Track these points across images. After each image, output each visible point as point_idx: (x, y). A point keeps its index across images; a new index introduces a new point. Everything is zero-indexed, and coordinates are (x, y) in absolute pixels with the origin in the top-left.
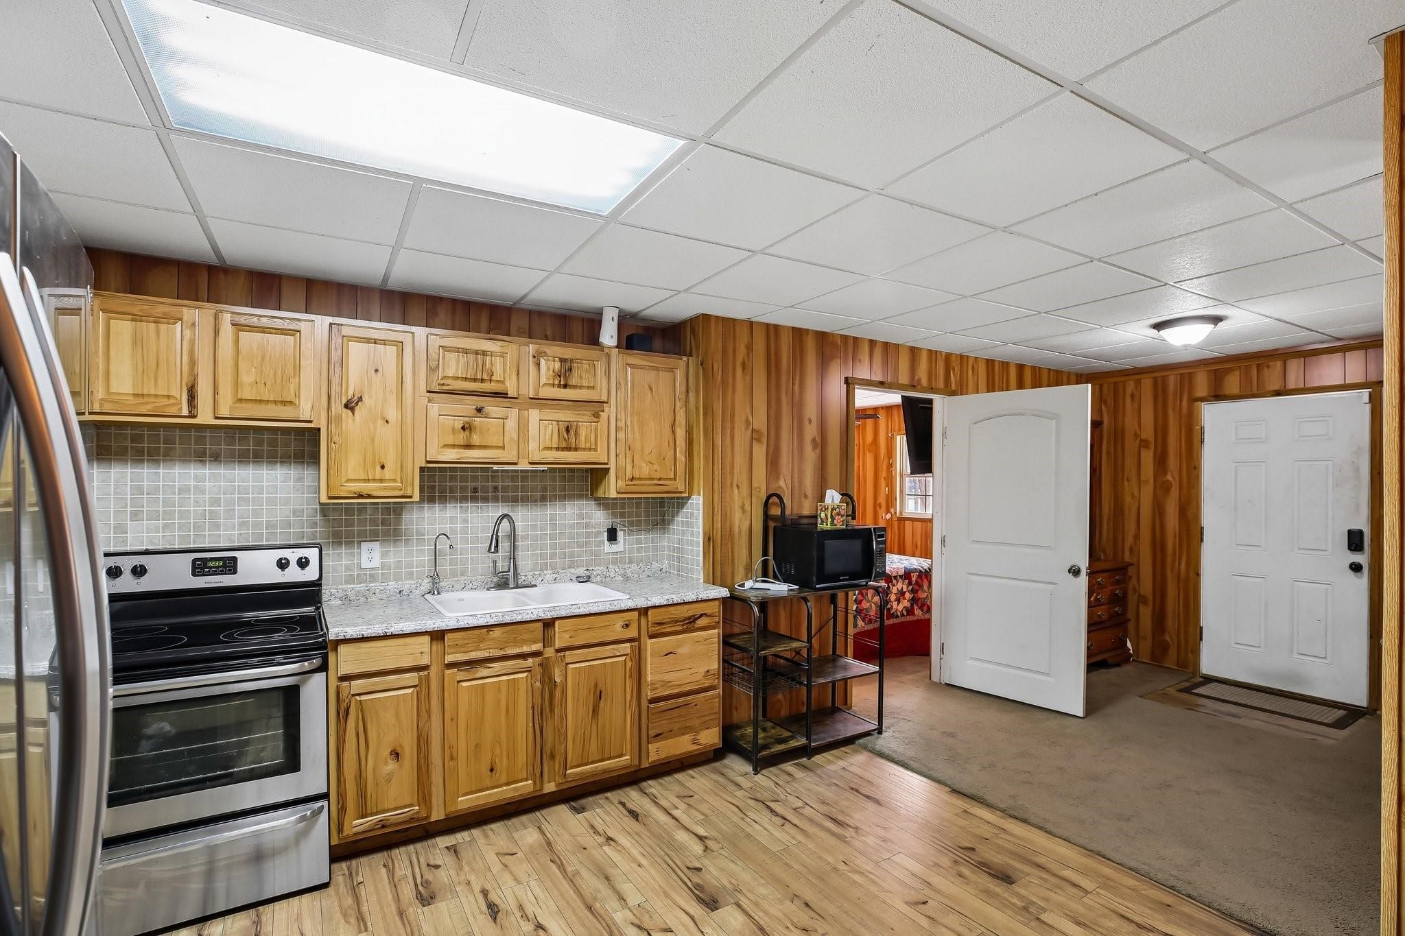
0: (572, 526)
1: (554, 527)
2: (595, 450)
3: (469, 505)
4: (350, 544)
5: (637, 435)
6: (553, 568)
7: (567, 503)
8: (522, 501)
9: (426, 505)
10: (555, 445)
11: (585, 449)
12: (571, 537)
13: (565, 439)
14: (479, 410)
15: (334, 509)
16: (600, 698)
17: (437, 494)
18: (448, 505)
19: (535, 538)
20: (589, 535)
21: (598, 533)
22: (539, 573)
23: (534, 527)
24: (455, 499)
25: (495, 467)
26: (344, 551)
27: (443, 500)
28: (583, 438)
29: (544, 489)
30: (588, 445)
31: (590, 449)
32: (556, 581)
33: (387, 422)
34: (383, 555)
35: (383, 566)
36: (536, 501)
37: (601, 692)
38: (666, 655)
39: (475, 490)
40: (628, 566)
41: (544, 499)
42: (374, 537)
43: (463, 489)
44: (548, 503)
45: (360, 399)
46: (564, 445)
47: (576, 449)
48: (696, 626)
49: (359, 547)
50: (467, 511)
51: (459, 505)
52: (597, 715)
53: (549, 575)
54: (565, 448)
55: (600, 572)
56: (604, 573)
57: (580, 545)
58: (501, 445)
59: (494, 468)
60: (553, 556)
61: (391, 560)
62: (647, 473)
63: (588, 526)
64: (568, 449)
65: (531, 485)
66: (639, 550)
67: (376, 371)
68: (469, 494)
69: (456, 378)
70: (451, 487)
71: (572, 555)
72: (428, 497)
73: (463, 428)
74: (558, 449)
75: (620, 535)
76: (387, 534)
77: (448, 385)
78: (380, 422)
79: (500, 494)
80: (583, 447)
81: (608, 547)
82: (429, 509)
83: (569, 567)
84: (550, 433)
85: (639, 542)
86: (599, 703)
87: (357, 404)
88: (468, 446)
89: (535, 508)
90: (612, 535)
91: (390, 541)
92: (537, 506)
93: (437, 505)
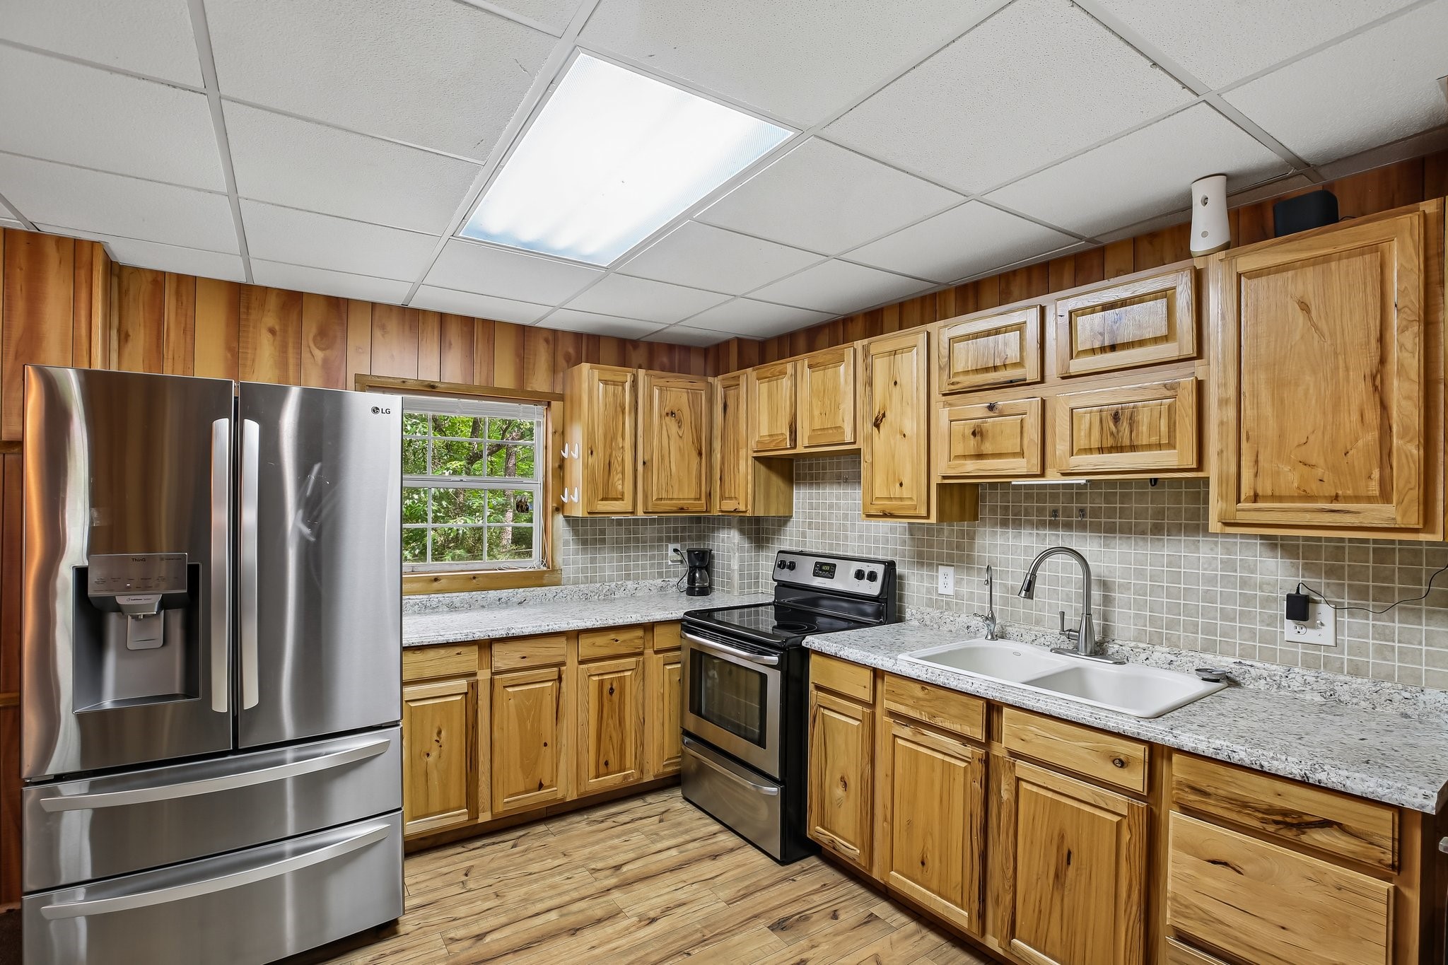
0: (1212, 580)
1: (1176, 577)
2: (1171, 445)
3: (1047, 532)
4: (930, 565)
5: (1268, 410)
6: (1172, 644)
7: (1201, 539)
8: (1121, 532)
9: (999, 530)
10: (1095, 444)
11: (1149, 447)
12: (1209, 597)
13: (1112, 434)
14: (991, 407)
15: (918, 528)
16: (1069, 863)
17: (1010, 517)
18: (1023, 531)
19: (1141, 591)
20: (1247, 600)
21: (1266, 602)
22: (1144, 645)
23: (1140, 574)
24: (1031, 524)
25: (1015, 482)
26: (925, 573)
27: (1018, 524)
28: (1144, 428)
29: (1160, 514)
30: (1154, 440)
31: (1159, 446)
32: (1171, 667)
33: (904, 436)
34: (958, 582)
35: (957, 595)
36: (1143, 533)
37: (1069, 853)
38: (1214, 862)
39: (1055, 513)
40: (1348, 678)
41: (1157, 530)
42: (950, 561)
43: (1041, 511)
44: (1166, 537)
45: (884, 415)
46: (1109, 442)
47: (1133, 448)
48: (1304, 838)
49: (937, 571)
50: (1044, 539)
51: (1035, 532)
52: (1063, 885)
53: (1161, 654)
54: (1112, 447)
55: (1265, 674)
56: (1277, 678)
57: (1225, 616)
58: (1018, 450)
59: (1013, 483)
60: (1171, 625)
61: (965, 590)
62: (1296, 485)
63: (1244, 583)
64: (1119, 449)
65: (1135, 507)
66: (1380, 651)
67: (896, 383)
68: (1048, 518)
69: (966, 373)
70: (1026, 509)
71: (1210, 630)
72: (1001, 519)
73: (974, 434)
74: (1101, 450)
75: (1325, 612)
76: (961, 559)
77: (958, 383)
78: (899, 436)
79: (1088, 519)
80: (1144, 443)
81: (1290, 629)
82: (1002, 533)
83: (1204, 650)
84: (1088, 425)
85: (1381, 634)
86: (1067, 869)
87: (881, 420)
88: (980, 456)
89: (1141, 543)
90: (1299, 608)
91: (963, 567)
92: (1145, 540)
93: (1011, 530)
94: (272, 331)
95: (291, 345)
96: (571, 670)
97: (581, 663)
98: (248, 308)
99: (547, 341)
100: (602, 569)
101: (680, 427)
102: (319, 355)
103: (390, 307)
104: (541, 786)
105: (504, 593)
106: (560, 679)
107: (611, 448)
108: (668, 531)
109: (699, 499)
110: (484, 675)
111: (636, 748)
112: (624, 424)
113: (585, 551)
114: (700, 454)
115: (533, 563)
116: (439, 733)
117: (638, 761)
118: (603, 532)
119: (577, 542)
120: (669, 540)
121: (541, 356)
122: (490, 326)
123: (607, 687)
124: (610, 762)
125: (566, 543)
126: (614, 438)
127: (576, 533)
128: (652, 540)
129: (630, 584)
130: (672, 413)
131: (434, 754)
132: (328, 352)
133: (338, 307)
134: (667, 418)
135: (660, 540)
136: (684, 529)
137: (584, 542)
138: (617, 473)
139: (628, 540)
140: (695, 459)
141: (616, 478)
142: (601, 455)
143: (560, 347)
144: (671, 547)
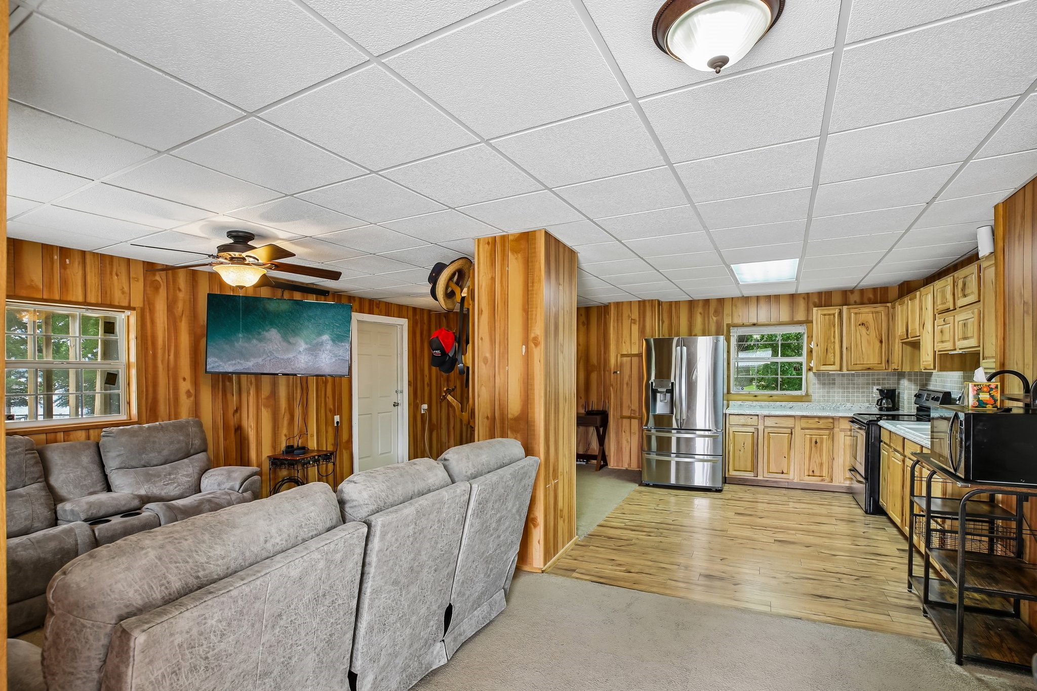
10: (962, 337)
13: (964, 332)
25: (950, 353)
28: (969, 330)
30: (971, 334)
31: (972, 337)
33: (928, 333)
45: (925, 323)
58: (949, 339)
64: (966, 338)
67: (927, 309)
69: (940, 305)
73: (941, 332)
77: (938, 309)
80: (969, 336)
84: (960, 329)
87: (924, 326)
88: (942, 342)
94: (701, 313)
95: (706, 317)
96: (798, 432)
97: (802, 429)
98: (694, 307)
99: (804, 298)
100: (833, 397)
101: (867, 330)
102: (715, 319)
103: (738, 298)
104: (783, 473)
105: (783, 404)
106: (792, 433)
107: (827, 342)
108: (873, 380)
109: (881, 363)
110: (761, 428)
111: (828, 469)
112: (834, 332)
113: (824, 388)
114: (881, 342)
115: (802, 392)
116: (744, 444)
117: (829, 474)
118: (834, 380)
119: (819, 384)
120: (874, 384)
121: (802, 305)
122: (777, 297)
123: (814, 441)
124: (815, 471)
125: (814, 384)
126: (829, 338)
127: (819, 380)
128: (863, 384)
129: (849, 405)
130: (863, 324)
131: (742, 450)
132: (717, 318)
133: (721, 301)
134: (859, 327)
135: (868, 384)
136: (884, 379)
137: (824, 384)
138: (831, 353)
139: (848, 384)
140: (878, 344)
141: (830, 355)
142: (822, 345)
143: (810, 300)
144: (875, 388)
